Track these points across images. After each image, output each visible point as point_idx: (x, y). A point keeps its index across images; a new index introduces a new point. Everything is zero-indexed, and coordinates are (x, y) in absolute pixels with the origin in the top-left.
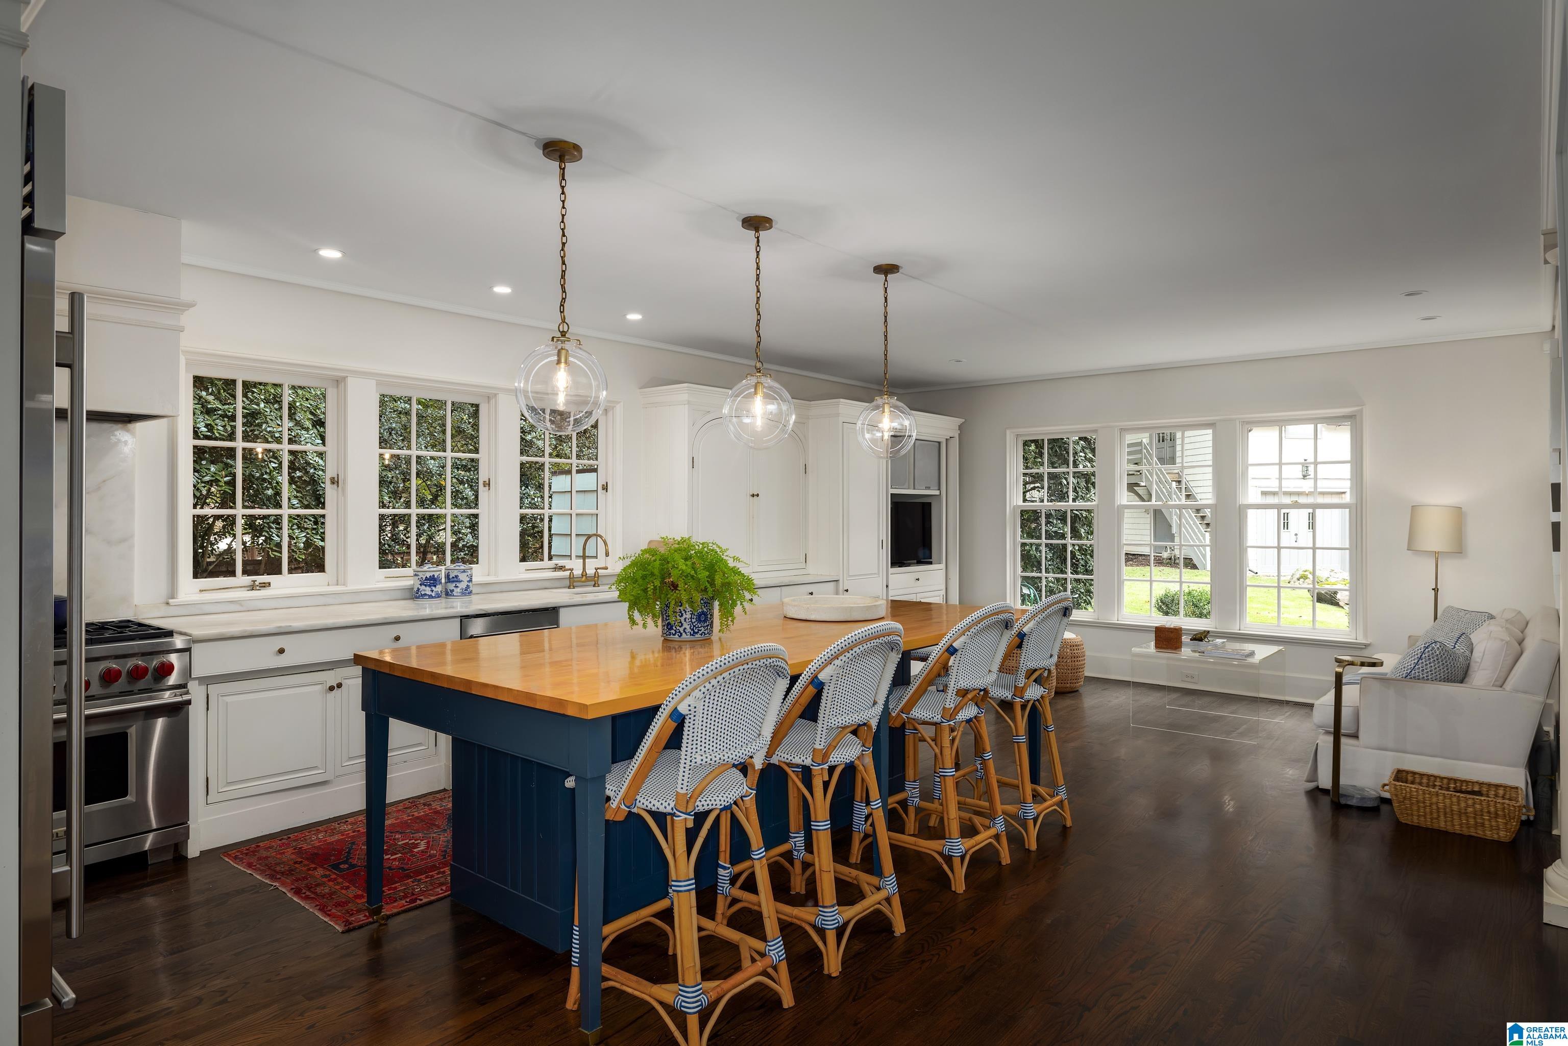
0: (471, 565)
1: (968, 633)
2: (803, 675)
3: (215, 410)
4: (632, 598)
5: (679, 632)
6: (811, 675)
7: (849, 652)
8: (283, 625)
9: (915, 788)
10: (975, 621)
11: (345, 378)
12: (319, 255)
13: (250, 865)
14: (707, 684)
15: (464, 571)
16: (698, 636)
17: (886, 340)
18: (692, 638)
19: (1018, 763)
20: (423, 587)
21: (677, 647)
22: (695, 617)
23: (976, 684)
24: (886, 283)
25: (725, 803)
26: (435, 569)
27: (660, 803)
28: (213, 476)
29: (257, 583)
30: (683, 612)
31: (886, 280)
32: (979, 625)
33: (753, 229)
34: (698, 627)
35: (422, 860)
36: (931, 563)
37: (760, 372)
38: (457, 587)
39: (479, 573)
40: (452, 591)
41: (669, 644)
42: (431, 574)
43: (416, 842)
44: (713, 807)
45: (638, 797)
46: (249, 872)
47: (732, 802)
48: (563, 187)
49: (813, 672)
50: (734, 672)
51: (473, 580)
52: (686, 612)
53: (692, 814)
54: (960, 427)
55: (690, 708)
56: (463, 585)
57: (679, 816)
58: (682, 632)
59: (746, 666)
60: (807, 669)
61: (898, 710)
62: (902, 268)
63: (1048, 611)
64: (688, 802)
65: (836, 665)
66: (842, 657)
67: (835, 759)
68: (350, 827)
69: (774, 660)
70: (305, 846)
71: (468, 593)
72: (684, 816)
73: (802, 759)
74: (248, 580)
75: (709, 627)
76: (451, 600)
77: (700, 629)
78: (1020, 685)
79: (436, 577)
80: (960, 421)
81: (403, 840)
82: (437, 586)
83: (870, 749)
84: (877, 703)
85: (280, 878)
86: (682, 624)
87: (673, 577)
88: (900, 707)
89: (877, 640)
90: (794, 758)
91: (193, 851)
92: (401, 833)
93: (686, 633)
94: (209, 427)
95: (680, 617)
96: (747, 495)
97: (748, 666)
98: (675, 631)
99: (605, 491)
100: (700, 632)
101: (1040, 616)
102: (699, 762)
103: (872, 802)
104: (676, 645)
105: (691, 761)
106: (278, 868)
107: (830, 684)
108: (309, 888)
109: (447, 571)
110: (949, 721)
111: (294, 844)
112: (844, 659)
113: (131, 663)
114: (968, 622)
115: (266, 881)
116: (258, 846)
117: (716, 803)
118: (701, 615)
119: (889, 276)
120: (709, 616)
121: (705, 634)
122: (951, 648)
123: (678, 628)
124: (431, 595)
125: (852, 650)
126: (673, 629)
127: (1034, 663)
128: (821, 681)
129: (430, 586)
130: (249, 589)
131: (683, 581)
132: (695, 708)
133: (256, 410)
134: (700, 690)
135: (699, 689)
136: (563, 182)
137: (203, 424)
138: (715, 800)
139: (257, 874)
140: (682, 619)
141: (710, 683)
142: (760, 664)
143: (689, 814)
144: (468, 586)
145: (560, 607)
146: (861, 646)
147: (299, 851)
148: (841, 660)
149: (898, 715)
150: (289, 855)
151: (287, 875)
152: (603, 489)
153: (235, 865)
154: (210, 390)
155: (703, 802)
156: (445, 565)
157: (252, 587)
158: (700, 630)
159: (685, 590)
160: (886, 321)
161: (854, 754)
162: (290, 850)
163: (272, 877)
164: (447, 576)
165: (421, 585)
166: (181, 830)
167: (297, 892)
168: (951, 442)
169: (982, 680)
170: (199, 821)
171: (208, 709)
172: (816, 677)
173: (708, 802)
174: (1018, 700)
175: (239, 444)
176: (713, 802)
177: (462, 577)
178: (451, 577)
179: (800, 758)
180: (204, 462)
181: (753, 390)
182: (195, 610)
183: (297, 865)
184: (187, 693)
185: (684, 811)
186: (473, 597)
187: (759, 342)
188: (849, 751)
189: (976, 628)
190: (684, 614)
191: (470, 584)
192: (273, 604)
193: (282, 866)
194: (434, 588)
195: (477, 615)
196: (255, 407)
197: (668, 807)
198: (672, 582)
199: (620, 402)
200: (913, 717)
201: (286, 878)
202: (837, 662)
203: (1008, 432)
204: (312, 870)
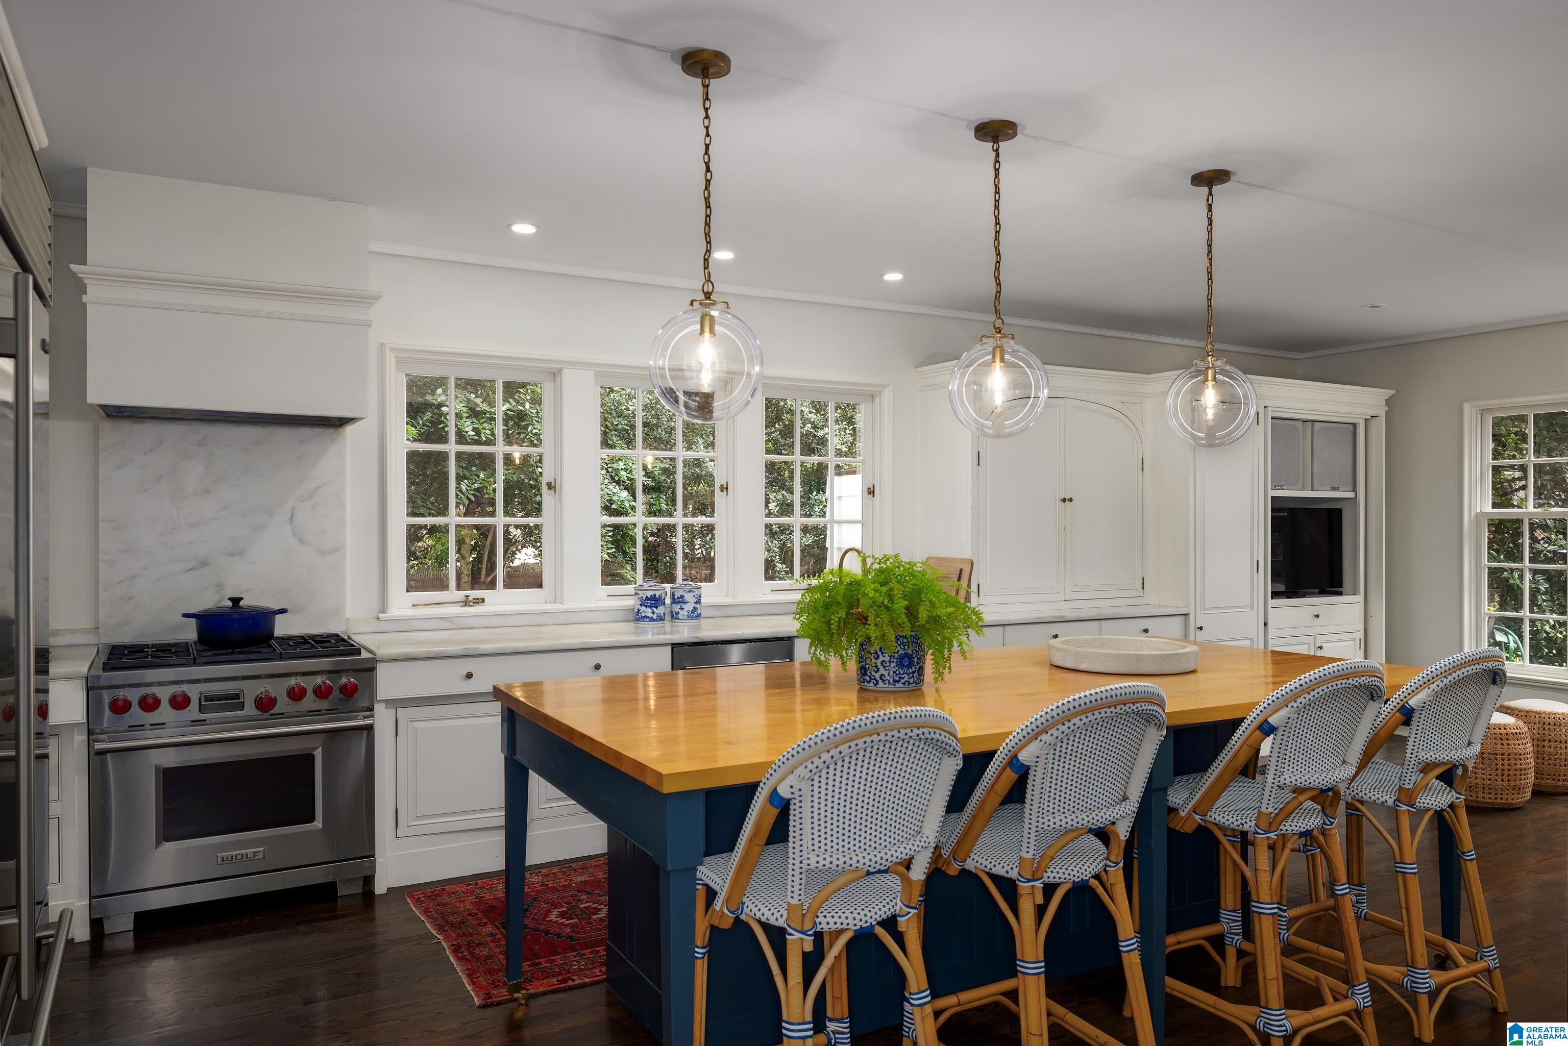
0: (699, 584)
1: (1293, 704)
2: (999, 752)
3: (484, 412)
4: (811, 632)
5: (875, 679)
6: (1008, 753)
7: (1064, 724)
8: (470, 646)
9: (1235, 921)
10: (1305, 686)
11: (560, 370)
12: (513, 231)
13: (426, 911)
14: (816, 760)
15: (690, 591)
16: (900, 685)
17: (1210, 279)
18: (891, 688)
19: (1403, 905)
20: (643, 608)
21: (872, 699)
22: (895, 660)
23: (1312, 781)
24: (1210, 197)
25: (861, 923)
26: (657, 588)
27: (771, 912)
28: (481, 483)
29: (470, 599)
30: (879, 653)
31: (1210, 194)
32: (1312, 693)
33: (990, 139)
34: (899, 674)
35: (597, 929)
36: (1340, 594)
37: (1000, 332)
38: (683, 609)
39: (710, 593)
40: (677, 613)
41: (864, 695)
42: (652, 593)
43: (599, 907)
44: (844, 926)
45: (745, 899)
46: (423, 918)
47: (874, 923)
48: (706, 110)
49: (1011, 749)
50: (857, 745)
51: (702, 601)
52: (883, 653)
53: (810, 933)
54: (1388, 402)
55: (792, 790)
56: (689, 607)
57: (792, 935)
58: (878, 679)
59: (875, 738)
60: (1004, 744)
61: (1189, 807)
62: (1235, 173)
63: (1454, 675)
64: (804, 916)
65: (1043, 742)
66: (1054, 731)
67: (1055, 874)
68: (540, 879)
69: (925, 730)
70: (488, 896)
71: (696, 616)
72: (798, 935)
73: (1005, 869)
74: (461, 595)
75: (915, 675)
76: (677, 623)
77: (903, 676)
78: (1407, 786)
79: (657, 596)
80: (1389, 393)
81: (587, 902)
82: (659, 608)
83: (1117, 864)
84: (1128, 798)
85: (447, 931)
86: (878, 669)
87: (862, 607)
88: (1191, 805)
89: (1113, 709)
90: (995, 866)
91: (380, 888)
92: (588, 893)
93: (883, 681)
94: (477, 431)
95: (876, 659)
96: (1055, 499)
97: (879, 738)
98: (870, 677)
99: (871, 495)
100: (903, 681)
101: (1438, 682)
102: (813, 865)
103: (1121, 941)
104: (871, 696)
105: (801, 862)
106: (451, 919)
107: (1036, 768)
108: (469, 946)
109: (673, 590)
110: (1266, 832)
111: (478, 892)
112: (1056, 733)
113: (319, 680)
114: (1292, 687)
115: (434, 932)
116: (443, 890)
117: (847, 921)
118: (903, 658)
119: (1215, 189)
120: (916, 660)
121: (909, 683)
122: (1266, 727)
123: (873, 673)
124: (652, 617)
125: (1069, 721)
126: (867, 675)
127: (1432, 753)
128: (1022, 764)
129: (651, 607)
130: (462, 604)
131: (874, 612)
132: (800, 790)
133: (521, 410)
134: (806, 767)
135: (804, 766)
136: (707, 103)
137: (470, 428)
138: (847, 918)
139: (429, 922)
140: (879, 662)
141: (820, 757)
142: (899, 735)
143: (804, 933)
144: (694, 608)
145: (794, 637)
146: (1083, 717)
147: (480, 901)
148: (1052, 735)
149: (1189, 816)
150: (468, 904)
151: (456, 927)
152: (869, 493)
153: (414, 908)
154: (479, 392)
155: (829, 919)
156: (635, 583)
157: (466, 603)
158: (903, 678)
159: (876, 625)
160: (1210, 252)
161: (1088, 870)
162: (471, 899)
163: (441, 929)
164: (673, 595)
165: (641, 605)
166: (367, 864)
167: (456, 950)
168: (1373, 424)
169: (1325, 774)
170: (387, 855)
171: (397, 735)
172: (1016, 756)
173: (836, 919)
174: (1405, 808)
175: (500, 449)
176: (843, 920)
177: (689, 597)
178: (676, 597)
179: (1003, 867)
180: (474, 469)
181: (990, 357)
182: (405, 626)
183: (470, 918)
184: (372, 716)
185: (799, 928)
186: (703, 622)
187: (999, 292)
188: (1080, 865)
189: (1308, 697)
190: (881, 656)
191: (698, 606)
192: (485, 622)
193: (455, 916)
194: (655, 610)
195: (694, 643)
196: (521, 408)
197: (780, 919)
198: (859, 613)
199: (888, 386)
200: (1212, 820)
201: (453, 931)
202: (1045, 737)
203: (1467, 407)
204: (482, 926)
